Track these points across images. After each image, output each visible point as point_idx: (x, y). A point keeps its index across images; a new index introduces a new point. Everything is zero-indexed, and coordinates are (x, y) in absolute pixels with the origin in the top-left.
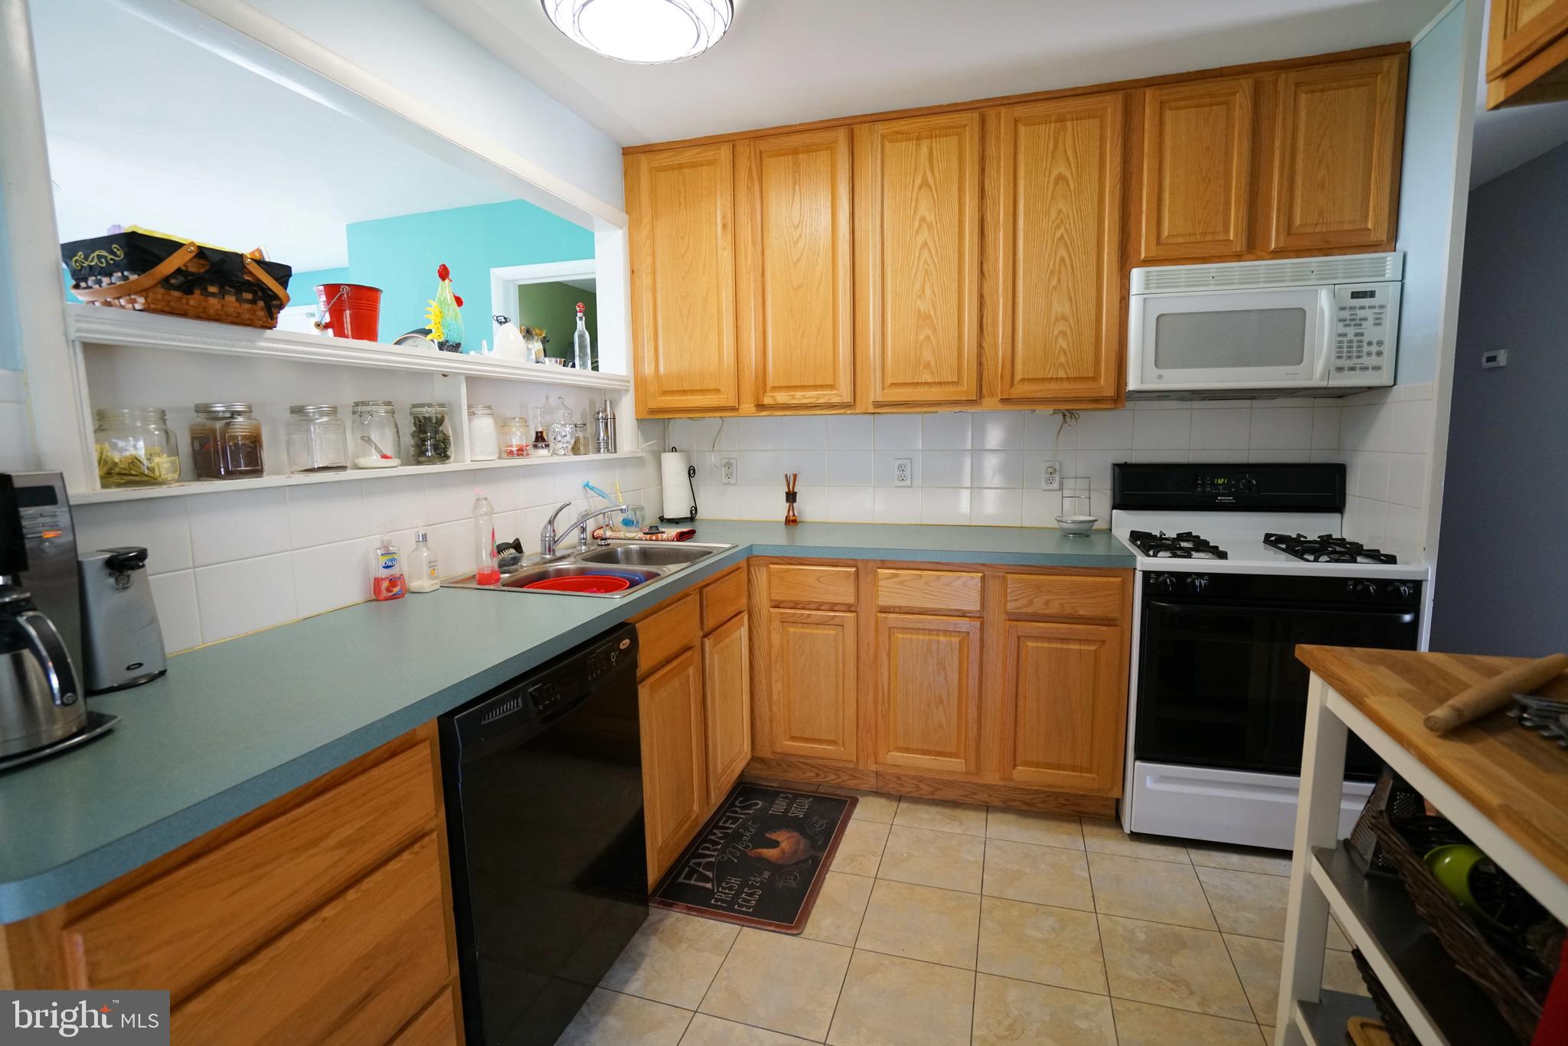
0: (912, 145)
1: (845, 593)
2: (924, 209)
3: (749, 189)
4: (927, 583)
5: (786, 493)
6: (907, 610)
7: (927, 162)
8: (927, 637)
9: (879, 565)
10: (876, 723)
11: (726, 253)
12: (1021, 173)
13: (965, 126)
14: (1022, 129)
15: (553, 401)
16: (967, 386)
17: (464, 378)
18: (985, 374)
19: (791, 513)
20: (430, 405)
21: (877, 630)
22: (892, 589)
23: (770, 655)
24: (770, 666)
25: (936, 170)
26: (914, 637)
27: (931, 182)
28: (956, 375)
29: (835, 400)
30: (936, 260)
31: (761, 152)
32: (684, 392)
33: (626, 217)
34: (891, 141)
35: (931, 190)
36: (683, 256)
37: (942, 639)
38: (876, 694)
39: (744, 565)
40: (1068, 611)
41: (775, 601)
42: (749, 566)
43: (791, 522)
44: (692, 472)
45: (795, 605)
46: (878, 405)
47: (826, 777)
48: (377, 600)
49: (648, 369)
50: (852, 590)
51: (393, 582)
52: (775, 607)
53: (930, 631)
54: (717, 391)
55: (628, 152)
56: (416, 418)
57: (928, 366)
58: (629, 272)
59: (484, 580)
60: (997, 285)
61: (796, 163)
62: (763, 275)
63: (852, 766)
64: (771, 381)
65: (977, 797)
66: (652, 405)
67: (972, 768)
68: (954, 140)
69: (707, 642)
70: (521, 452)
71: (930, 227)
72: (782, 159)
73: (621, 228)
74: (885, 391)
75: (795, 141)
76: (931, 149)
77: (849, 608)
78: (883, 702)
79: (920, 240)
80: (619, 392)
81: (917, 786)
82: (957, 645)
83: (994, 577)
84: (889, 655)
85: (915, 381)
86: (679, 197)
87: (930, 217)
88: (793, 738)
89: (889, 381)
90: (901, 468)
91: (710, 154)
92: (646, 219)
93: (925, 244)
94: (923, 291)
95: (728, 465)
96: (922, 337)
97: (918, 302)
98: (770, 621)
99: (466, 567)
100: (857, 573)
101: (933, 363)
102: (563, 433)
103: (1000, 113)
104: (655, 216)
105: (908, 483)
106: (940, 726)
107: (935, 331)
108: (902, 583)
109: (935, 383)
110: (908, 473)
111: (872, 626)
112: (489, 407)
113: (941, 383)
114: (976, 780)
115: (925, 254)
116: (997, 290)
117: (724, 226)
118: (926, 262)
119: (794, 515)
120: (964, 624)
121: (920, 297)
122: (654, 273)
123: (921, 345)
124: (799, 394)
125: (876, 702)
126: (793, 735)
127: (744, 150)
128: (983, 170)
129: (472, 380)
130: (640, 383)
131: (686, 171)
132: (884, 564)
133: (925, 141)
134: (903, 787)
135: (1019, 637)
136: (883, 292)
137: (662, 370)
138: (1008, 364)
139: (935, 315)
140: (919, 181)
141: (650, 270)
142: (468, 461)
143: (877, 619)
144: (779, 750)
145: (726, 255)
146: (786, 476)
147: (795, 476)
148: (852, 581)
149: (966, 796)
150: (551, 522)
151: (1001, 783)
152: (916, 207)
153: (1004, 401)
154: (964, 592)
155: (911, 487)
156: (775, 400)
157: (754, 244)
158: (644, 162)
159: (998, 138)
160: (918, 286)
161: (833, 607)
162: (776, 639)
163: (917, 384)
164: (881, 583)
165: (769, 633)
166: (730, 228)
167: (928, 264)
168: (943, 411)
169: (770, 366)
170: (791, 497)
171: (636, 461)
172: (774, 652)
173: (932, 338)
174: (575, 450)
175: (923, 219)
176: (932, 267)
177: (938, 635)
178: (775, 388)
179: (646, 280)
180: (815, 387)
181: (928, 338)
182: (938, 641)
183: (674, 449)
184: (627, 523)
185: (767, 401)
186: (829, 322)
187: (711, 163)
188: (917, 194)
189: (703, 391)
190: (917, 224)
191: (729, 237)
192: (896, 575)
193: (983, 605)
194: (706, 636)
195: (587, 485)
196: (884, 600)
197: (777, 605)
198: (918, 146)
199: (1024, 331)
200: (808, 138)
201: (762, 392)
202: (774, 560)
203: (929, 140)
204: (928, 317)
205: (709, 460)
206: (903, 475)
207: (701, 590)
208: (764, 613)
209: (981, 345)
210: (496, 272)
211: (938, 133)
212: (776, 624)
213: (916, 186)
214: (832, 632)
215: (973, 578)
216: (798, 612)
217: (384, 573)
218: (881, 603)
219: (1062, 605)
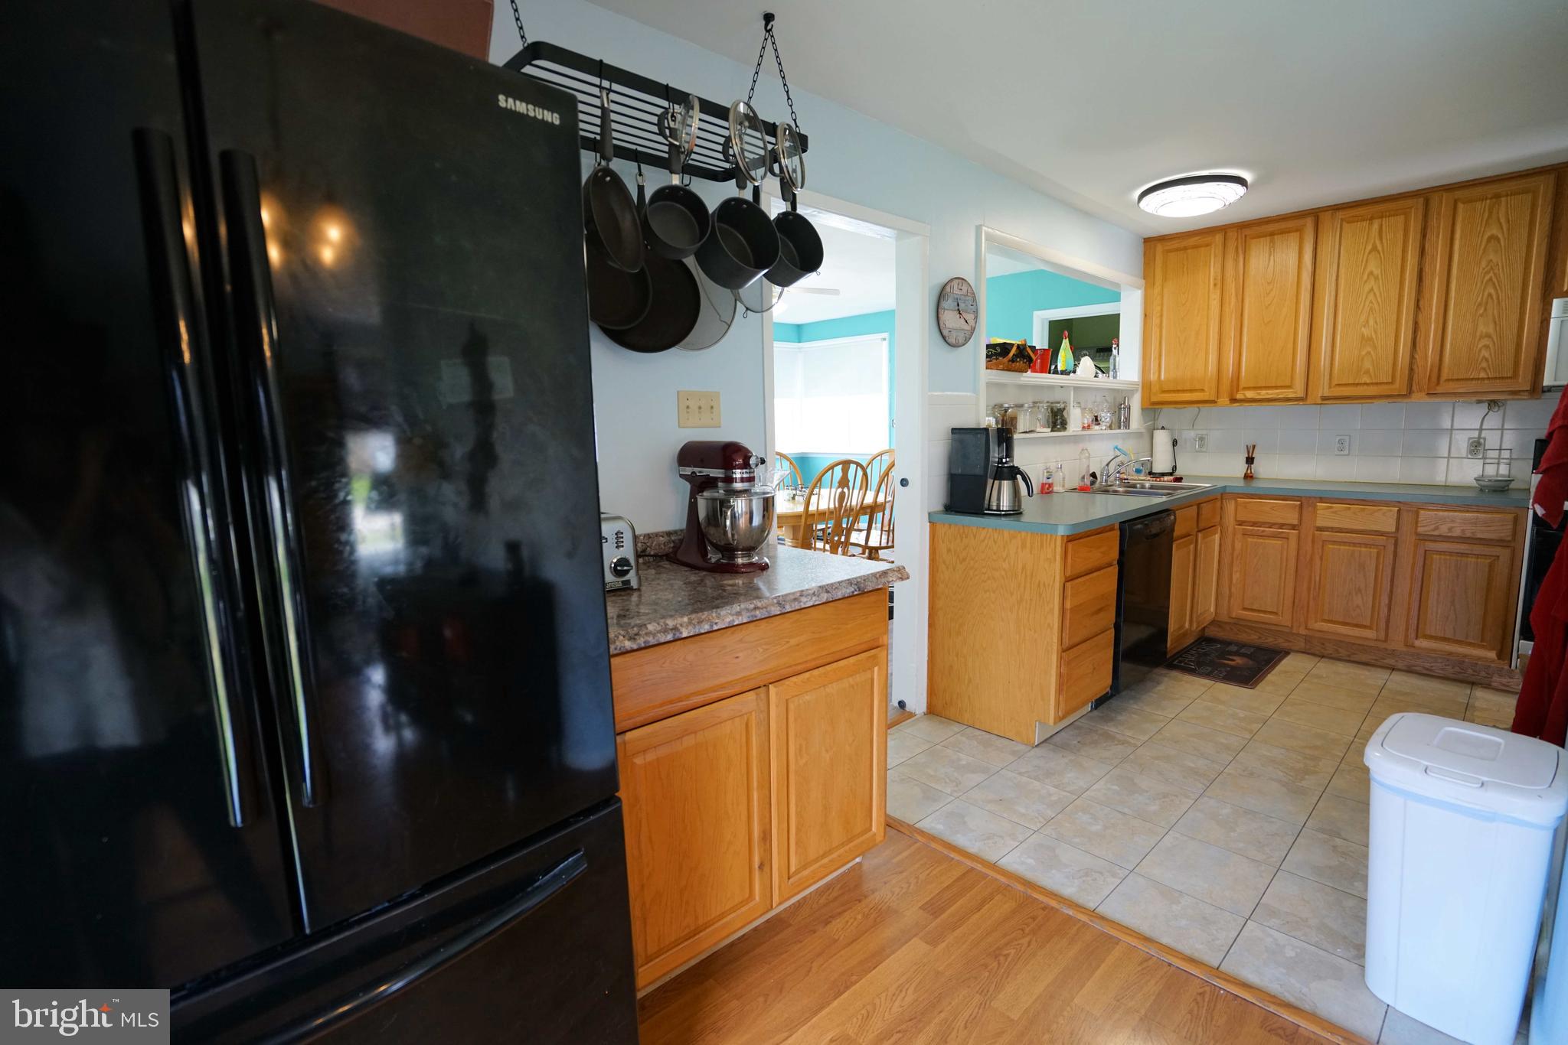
0: (1366, 224)
1: (1292, 518)
2: (1373, 266)
3: (1236, 260)
4: (1354, 513)
5: (1247, 458)
6: (1337, 530)
7: (1377, 234)
8: (1351, 548)
9: (1318, 500)
10: (1308, 603)
11: (1215, 302)
12: (1458, 235)
13: (1411, 208)
14: (1461, 206)
15: (1099, 399)
16: (1399, 386)
17: (1072, 388)
18: (1416, 377)
19: (1249, 471)
20: (1059, 403)
21: (1313, 542)
22: (1325, 516)
23: (1232, 554)
24: (1232, 562)
25: (1384, 241)
26: (1342, 547)
27: (1380, 248)
28: (1390, 378)
29: (1291, 395)
30: (1379, 300)
31: (1246, 236)
32: (1178, 391)
33: (1143, 281)
34: (1348, 223)
35: (1380, 254)
36: (1183, 305)
37: (1363, 549)
38: (1310, 582)
39: (1219, 497)
40: (1468, 534)
41: (1239, 521)
42: (1222, 499)
43: (1248, 477)
44: (1175, 443)
45: (1254, 524)
46: (1324, 398)
47: (1266, 639)
48: (1042, 493)
49: (1153, 377)
50: (1296, 516)
51: (1050, 485)
52: (1239, 525)
53: (1354, 544)
54: (1202, 390)
55: (1147, 241)
56: (1052, 409)
57: (1367, 372)
58: (1143, 316)
59: (1083, 489)
60: (1431, 314)
61: (1272, 241)
62: (1242, 315)
63: (1287, 630)
64: (1243, 384)
65: (1385, 661)
66: (1154, 399)
67: (1382, 636)
68: (1401, 218)
69: (1200, 535)
70: (1089, 427)
71: (1376, 278)
72: (1262, 239)
73: (1140, 289)
74: (1332, 389)
75: (1271, 228)
76: (1382, 225)
77: (1293, 527)
78: (1315, 588)
79: (1367, 288)
80: (1132, 392)
81: (1337, 650)
82: (1375, 555)
83: (1408, 511)
84: (1321, 559)
85: (1356, 382)
86: (1183, 268)
87: (1377, 272)
88: (1245, 609)
89: (1335, 382)
90: (1341, 442)
91: (1208, 239)
92: (1158, 282)
93: (1372, 290)
94: (1367, 322)
95: (1202, 439)
96: (1364, 353)
97: (1363, 329)
98: (1234, 535)
99: (1076, 484)
100: (1301, 505)
101: (1371, 370)
102: (1106, 417)
103: (1442, 196)
104: (1165, 279)
105: (1346, 452)
106: (1358, 606)
107: (1375, 348)
108: (1333, 512)
109: (1372, 383)
110: (1346, 444)
111: (1310, 538)
112: (1079, 403)
113: (1377, 384)
114: (1382, 645)
115: (1371, 297)
116: (1430, 318)
117: (1215, 285)
118: (1371, 302)
119: (1251, 473)
120: (1381, 540)
121: (1364, 326)
122: (1161, 316)
123: (1363, 359)
124: (1264, 392)
125: (1309, 589)
126: (1246, 607)
127: (1232, 235)
128: (1424, 236)
129: (1077, 389)
130: (1146, 386)
131: (1189, 251)
132: (1322, 500)
133: (1377, 220)
134: (1326, 650)
135: (1426, 551)
136: (1335, 324)
137: (1162, 377)
138: (1436, 370)
139: (1376, 337)
140: (1369, 247)
141: (1158, 314)
142: (1071, 431)
143: (1314, 535)
144: (1234, 615)
145: (1215, 303)
146: (1247, 446)
147: (1254, 447)
148: (1297, 509)
149: (1376, 660)
150: (1108, 465)
151: (1405, 649)
152: (1366, 265)
153: (1428, 394)
154: (1385, 520)
155: (1348, 455)
156: (1245, 396)
157: (1236, 296)
158: (1159, 248)
159: (1439, 214)
160: (1363, 318)
161: (1282, 526)
162: (1238, 545)
163: (1358, 384)
164: (1318, 512)
165: (1233, 541)
166: (1219, 286)
167: (1372, 303)
168: (1377, 402)
169: (1243, 373)
170: (1250, 460)
171: (1139, 435)
172: (1236, 553)
173: (1372, 352)
174: (1110, 427)
175: (1371, 273)
176: (1376, 306)
177: (1360, 547)
178: (1245, 389)
179: (1156, 321)
180: (1276, 387)
181: (1369, 353)
182: (1360, 551)
183: (1163, 428)
184: (1138, 471)
185: (1239, 396)
186: (1290, 345)
187: (1207, 245)
188: (1368, 256)
189: (1191, 391)
190: (1365, 277)
191: (1218, 292)
192: (1331, 507)
193: (1397, 528)
194: (1199, 531)
195: (1117, 448)
196: (1320, 523)
197: (1241, 523)
198: (1371, 224)
199: (1452, 344)
200: (1283, 225)
201: (1235, 391)
202: (1241, 496)
203: (1380, 220)
204: (1370, 339)
205: (1188, 435)
206: (1343, 447)
207: (1199, 505)
208: (1231, 529)
209: (1413, 356)
210: (1036, 313)
211: (1388, 214)
212: (1239, 536)
213: (1367, 251)
214: (1280, 542)
215: (1391, 511)
216: (1256, 528)
217: (1045, 481)
218: (1318, 525)
219: (1463, 531)
